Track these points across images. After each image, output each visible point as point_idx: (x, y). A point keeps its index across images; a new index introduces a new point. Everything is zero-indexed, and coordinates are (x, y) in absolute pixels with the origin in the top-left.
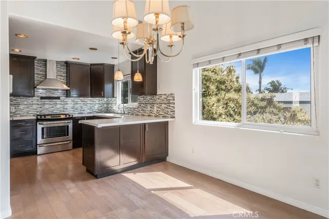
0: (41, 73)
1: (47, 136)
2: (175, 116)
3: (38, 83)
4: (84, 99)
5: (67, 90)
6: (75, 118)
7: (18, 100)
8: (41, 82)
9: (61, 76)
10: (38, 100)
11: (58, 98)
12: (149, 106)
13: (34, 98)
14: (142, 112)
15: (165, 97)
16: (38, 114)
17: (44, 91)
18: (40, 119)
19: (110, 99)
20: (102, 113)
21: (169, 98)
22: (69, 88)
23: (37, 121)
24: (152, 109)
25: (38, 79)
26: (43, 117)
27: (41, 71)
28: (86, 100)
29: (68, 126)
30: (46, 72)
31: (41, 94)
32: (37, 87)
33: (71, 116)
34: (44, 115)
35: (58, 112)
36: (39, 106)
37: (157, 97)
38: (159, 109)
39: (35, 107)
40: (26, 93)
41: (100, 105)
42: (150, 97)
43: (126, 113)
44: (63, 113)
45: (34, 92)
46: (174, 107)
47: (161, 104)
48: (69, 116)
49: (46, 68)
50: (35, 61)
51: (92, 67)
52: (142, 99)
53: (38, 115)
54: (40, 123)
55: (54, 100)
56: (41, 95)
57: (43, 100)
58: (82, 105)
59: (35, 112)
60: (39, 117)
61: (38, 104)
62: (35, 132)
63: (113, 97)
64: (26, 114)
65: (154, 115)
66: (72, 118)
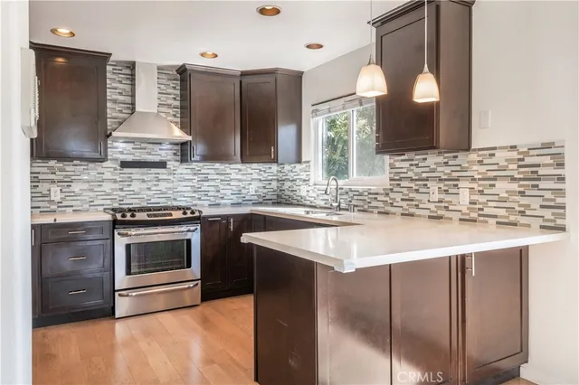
0: (121, 98)
1: (139, 267)
2: (567, 222)
3: (115, 126)
4: (222, 167)
5: (183, 144)
6: (204, 217)
7: (68, 168)
8: (121, 124)
9: (169, 106)
10: (115, 169)
11: (162, 165)
12: (434, 186)
13: (105, 164)
14: (404, 204)
15: (514, 155)
16: (116, 205)
17: (129, 146)
18: (121, 220)
19: (287, 167)
20: (266, 204)
21: (528, 161)
22: (190, 138)
23: (114, 228)
24: (448, 198)
25: (114, 114)
26: (128, 217)
27: (121, 94)
28: (228, 171)
29: (189, 241)
30: (133, 96)
31: (122, 153)
32: (114, 134)
33: (197, 214)
34: (130, 210)
35: (163, 202)
36: (117, 186)
37: (473, 157)
38: (482, 199)
39: (107, 187)
40: (87, 150)
41: (261, 185)
42: (441, 159)
43: (343, 206)
44: (175, 204)
45: (106, 148)
46: (561, 192)
47: (495, 178)
48: (193, 213)
49: (133, 85)
50: (109, 68)
51: (246, 80)
52: (406, 164)
53: (114, 210)
54: (122, 231)
55: (153, 170)
56: (123, 157)
57: (126, 170)
58: (217, 183)
59: (109, 202)
60: (119, 216)
61: (115, 181)
62: (108, 256)
63: (299, 161)
64: (87, 206)
65: (456, 216)
66: (198, 218)
